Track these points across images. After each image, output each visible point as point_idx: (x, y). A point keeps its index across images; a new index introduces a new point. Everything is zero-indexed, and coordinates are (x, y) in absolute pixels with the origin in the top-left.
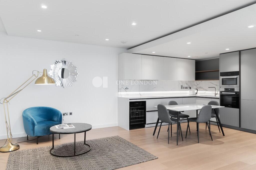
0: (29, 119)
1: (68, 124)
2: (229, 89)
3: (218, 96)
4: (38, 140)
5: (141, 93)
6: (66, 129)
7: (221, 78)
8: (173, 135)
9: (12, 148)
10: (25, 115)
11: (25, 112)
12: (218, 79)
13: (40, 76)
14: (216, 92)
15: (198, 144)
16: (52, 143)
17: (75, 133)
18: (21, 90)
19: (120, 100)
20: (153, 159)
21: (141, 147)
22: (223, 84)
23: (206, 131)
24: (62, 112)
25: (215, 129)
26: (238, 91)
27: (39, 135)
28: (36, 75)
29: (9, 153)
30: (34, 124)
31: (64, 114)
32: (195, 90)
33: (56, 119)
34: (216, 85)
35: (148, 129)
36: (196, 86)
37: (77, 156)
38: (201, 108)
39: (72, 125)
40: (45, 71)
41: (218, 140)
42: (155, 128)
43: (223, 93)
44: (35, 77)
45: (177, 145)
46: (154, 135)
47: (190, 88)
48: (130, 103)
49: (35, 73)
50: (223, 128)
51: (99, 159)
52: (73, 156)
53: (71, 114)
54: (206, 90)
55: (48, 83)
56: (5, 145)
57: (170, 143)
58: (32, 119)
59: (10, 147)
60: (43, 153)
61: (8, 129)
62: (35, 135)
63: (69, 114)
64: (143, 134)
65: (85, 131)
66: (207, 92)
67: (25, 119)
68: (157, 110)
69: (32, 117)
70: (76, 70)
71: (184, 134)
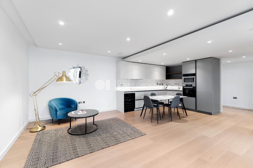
0: (53, 107)
1: (81, 110)
2: (189, 85)
3: (181, 89)
4: (59, 122)
5: (132, 88)
6: (79, 115)
7: (183, 78)
8: (154, 116)
9: (40, 128)
10: (50, 104)
11: (50, 102)
12: (181, 78)
13: (60, 76)
14: (180, 87)
15: (171, 122)
16: (69, 124)
17: (86, 118)
18: (46, 86)
19: (118, 92)
20: (143, 135)
21: (133, 126)
22: (184, 82)
23: (174, 113)
24: (78, 101)
25: (181, 111)
26: (195, 86)
27: (60, 118)
28: (58, 76)
29: (37, 133)
30: (56, 111)
31: (79, 103)
32: (166, 85)
33: (73, 106)
34: (179, 82)
35: (137, 112)
36: (166, 83)
37: (87, 134)
38: (173, 98)
39: (84, 111)
40: (64, 72)
41: (184, 119)
42: (142, 110)
43: (184, 87)
44: (57, 77)
45: (158, 123)
46: (141, 116)
47: (163, 84)
48: (125, 94)
49: (57, 74)
50: (186, 110)
51: (104, 136)
52: (85, 134)
53: (84, 102)
54: (173, 86)
55: (66, 81)
56: (35, 127)
57: (153, 122)
58: (55, 107)
59: (38, 128)
60: (62, 132)
61: (37, 115)
62: (57, 119)
63: (82, 102)
64: (133, 116)
65: (94, 116)
66: (173, 87)
67: (50, 107)
68: (143, 99)
69: (55, 106)
70: (88, 72)
71: (161, 115)
